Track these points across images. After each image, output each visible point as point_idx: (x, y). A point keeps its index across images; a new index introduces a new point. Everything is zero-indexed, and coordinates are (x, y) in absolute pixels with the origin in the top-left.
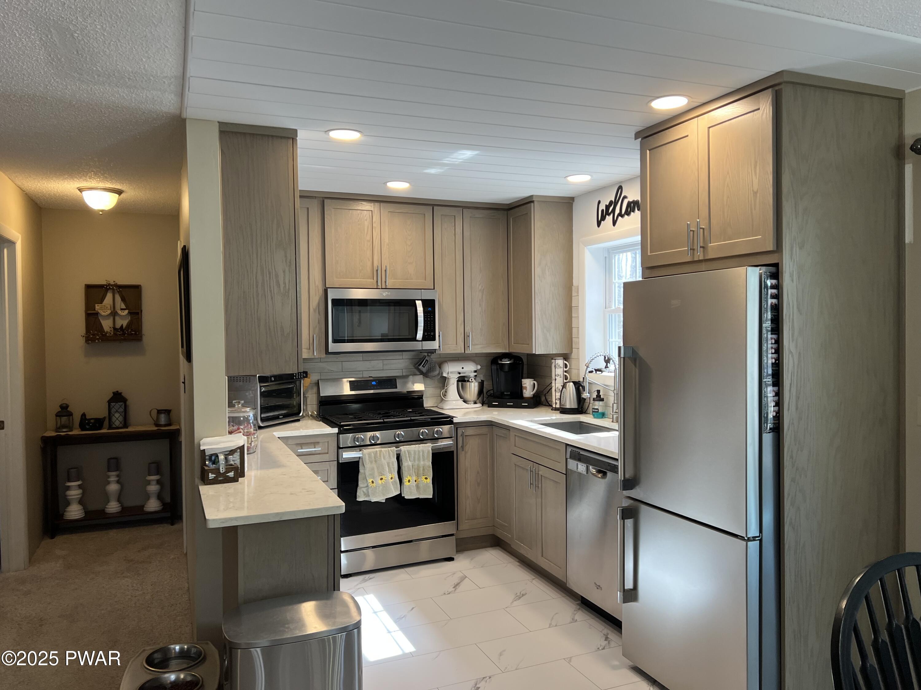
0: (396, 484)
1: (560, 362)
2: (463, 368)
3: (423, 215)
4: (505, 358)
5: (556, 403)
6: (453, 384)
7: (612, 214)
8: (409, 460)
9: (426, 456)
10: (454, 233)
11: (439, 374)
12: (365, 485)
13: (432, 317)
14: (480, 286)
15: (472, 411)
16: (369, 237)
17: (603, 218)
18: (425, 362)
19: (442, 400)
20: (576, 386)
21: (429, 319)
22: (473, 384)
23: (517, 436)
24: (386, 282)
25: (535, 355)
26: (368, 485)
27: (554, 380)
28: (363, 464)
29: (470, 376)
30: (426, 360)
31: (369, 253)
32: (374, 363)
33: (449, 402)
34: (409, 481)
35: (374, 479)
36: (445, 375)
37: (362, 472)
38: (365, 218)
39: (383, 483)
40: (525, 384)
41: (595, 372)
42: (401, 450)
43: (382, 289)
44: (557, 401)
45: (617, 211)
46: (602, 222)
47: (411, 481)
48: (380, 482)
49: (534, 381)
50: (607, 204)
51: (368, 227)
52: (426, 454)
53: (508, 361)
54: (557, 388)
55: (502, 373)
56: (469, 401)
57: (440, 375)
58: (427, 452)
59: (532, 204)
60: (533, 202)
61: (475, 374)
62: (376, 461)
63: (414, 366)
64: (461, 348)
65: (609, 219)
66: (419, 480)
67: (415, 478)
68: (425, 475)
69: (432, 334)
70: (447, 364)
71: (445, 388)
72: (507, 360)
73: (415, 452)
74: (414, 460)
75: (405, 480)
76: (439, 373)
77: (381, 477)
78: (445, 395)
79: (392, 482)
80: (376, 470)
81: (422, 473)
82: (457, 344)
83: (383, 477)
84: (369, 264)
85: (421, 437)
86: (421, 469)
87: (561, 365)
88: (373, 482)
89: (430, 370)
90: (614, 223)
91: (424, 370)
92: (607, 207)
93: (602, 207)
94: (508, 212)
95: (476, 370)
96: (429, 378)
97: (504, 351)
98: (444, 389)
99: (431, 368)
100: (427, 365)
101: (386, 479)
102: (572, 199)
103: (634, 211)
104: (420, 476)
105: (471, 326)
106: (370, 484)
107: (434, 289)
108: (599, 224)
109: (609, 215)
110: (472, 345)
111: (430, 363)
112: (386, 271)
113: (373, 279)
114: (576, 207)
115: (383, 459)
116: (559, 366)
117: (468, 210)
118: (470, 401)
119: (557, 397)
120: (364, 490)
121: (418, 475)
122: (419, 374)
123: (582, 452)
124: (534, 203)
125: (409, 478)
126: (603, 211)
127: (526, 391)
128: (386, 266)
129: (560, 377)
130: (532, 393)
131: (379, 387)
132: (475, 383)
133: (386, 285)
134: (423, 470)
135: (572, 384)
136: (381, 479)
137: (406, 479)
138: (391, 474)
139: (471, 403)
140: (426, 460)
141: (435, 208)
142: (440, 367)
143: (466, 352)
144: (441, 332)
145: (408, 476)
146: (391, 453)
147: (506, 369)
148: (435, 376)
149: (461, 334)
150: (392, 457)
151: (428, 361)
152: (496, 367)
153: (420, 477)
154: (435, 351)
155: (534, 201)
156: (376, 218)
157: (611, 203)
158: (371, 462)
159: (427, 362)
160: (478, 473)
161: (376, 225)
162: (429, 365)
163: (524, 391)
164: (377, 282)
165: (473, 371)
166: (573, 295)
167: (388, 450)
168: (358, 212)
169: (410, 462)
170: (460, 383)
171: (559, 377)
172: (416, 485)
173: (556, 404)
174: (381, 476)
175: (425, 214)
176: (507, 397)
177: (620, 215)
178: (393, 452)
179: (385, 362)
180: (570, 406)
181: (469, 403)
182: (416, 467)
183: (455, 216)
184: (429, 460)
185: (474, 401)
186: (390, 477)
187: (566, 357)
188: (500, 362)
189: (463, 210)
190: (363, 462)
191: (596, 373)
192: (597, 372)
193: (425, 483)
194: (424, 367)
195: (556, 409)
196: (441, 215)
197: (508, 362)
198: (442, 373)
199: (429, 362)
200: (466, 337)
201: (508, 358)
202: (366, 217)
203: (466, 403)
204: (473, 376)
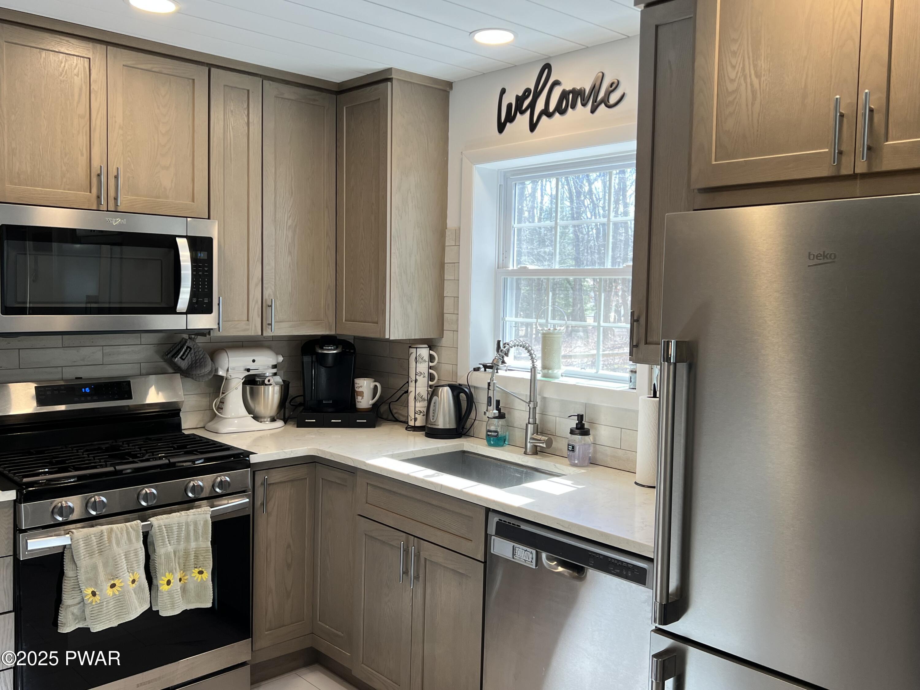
0: (143, 590)
1: (424, 352)
2: (254, 361)
3: (191, 81)
4: (329, 344)
5: (415, 419)
6: (236, 388)
7: (529, 112)
8: (168, 542)
9: (200, 532)
10: (246, 121)
11: (211, 372)
12: (78, 599)
13: (206, 269)
14: (291, 219)
15: (267, 435)
16: (82, 109)
17: (510, 118)
18: (186, 351)
19: (214, 416)
20: (455, 393)
21: (201, 273)
22: (271, 388)
23: (371, 485)
24: (116, 199)
25: (388, 341)
26: (83, 599)
27: (414, 382)
28: (73, 558)
29: (265, 374)
30: (188, 347)
31: (82, 140)
32: (85, 351)
33: (227, 419)
34: (169, 583)
35: (95, 588)
36: (221, 373)
37: (70, 576)
38: (76, 71)
39: (117, 593)
40: (361, 387)
41: (483, 369)
42: (151, 526)
43: (108, 211)
44: (417, 416)
45: (540, 106)
46: (508, 124)
47: (172, 581)
48: (110, 592)
49: (375, 381)
50: (520, 95)
51: (81, 90)
52: (200, 528)
53: (334, 350)
54: (419, 394)
55: (323, 370)
56: (261, 418)
57: (213, 374)
58: (202, 523)
59: (389, 83)
60: (390, 80)
61: (275, 371)
62: (101, 552)
63: (162, 357)
64: (255, 326)
65: (523, 120)
66: (186, 578)
67: (178, 575)
68: (198, 566)
69: (206, 301)
70: (225, 354)
71: (221, 396)
72: (333, 348)
73: (179, 526)
74: (179, 541)
75: (162, 582)
76: (212, 369)
77: (112, 582)
78: (220, 408)
79: (134, 590)
80: (101, 569)
81: (193, 563)
82: (248, 320)
83: (115, 582)
84: (83, 161)
85: (190, 495)
86: (192, 557)
87: (426, 358)
88: (94, 594)
89: (197, 364)
90: (533, 127)
91: (184, 365)
92: (520, 100)
93: (510, 98)
94: (338, 96)
95: (275, 363)
96: (193, 378)
97: (327, 333)
98: (218, 396)
99: (196, 360)
100: (189, 355)
101: (122, 584)
102: (450, 85)
103: (573, 107)
104: (190, 570)
105: (273, 288)
106: (89, 598)
107: (209, 218)
108: (501, 128)
109: (522, 112)
110: (276, 322)
111: (195, 353)
112: (116, 177)
113: (90, 192)
114: (454, 97)
115: (114, 545)
116: (422, 359)
117: (271, 82)
118: (264, 418)
119: (417, 409)
120: (76, 610)
121: (185, 569)
122: (172, 371)
123: (524, 527)
124: (392, 82)
125: (169, 576)
126: (509, 106)
127: (362, 398)
128: (118, 168)
129: (424, 377)
130: (372, 402)
131: (95, 398)
132: (274, 387)
133: (116, 205)
134: (196, 557)
135: (447, 389)
136: (113, 586)
137: (163, 580)
138: (133, 574)
139: (266, 420)
140: (201, 538)
141: (213, 70)
142: (212, 360)
143: (264, 335)
144: (221, 298)
145: (167, 574)
146: (133, 534)
147: (330, 360)
148: (203, 376)
149: (257, 302)
150: (134, 540)
151: (191, 348)
152: (310, 360)
153: (188, 573)
154: (210, 331)
155: (392, 78)
156: (98, 74)
157: (528, 91)
158: (91, 554)
159: (190, 351)
160: (289, 546)
161: (98, 86)
162: (193, 355)
163: (359, 398)
164: (99, 197)
165: (271, 366)
166: (446, 245)
167: (126, 526)
168: (61, 58)
169: (170, 547)
170: (248, 388)
171: (422, 376)
172: (181, 587)
173: (415, 421)
174: (113, 579)
175: (194, 80)
176: (330, 410)
177: (546, 112)
178: (137, 531)
179: (107, 350)
180: (444, 427)
181: (263, 420)
182: (182, 553)
183: (248, 91)
184: (207, 539)
185: (271, 417)
186: (131, 580)
187: (431, 344)
188: (320, 351)
189: (264, 81)
190: (73, 556)
191: (485, 370)
192: (487, 369)
193: (199, 580)
194: (184, 360)
195: (415, 429)
196: (224, 86)
197: (335, 352)
198: (216, 370)
199: (192, 351)
200: (265, 307)
201: (334, 345)
202: (77, 69)
203: (258, 421)
204: (271, 375)
